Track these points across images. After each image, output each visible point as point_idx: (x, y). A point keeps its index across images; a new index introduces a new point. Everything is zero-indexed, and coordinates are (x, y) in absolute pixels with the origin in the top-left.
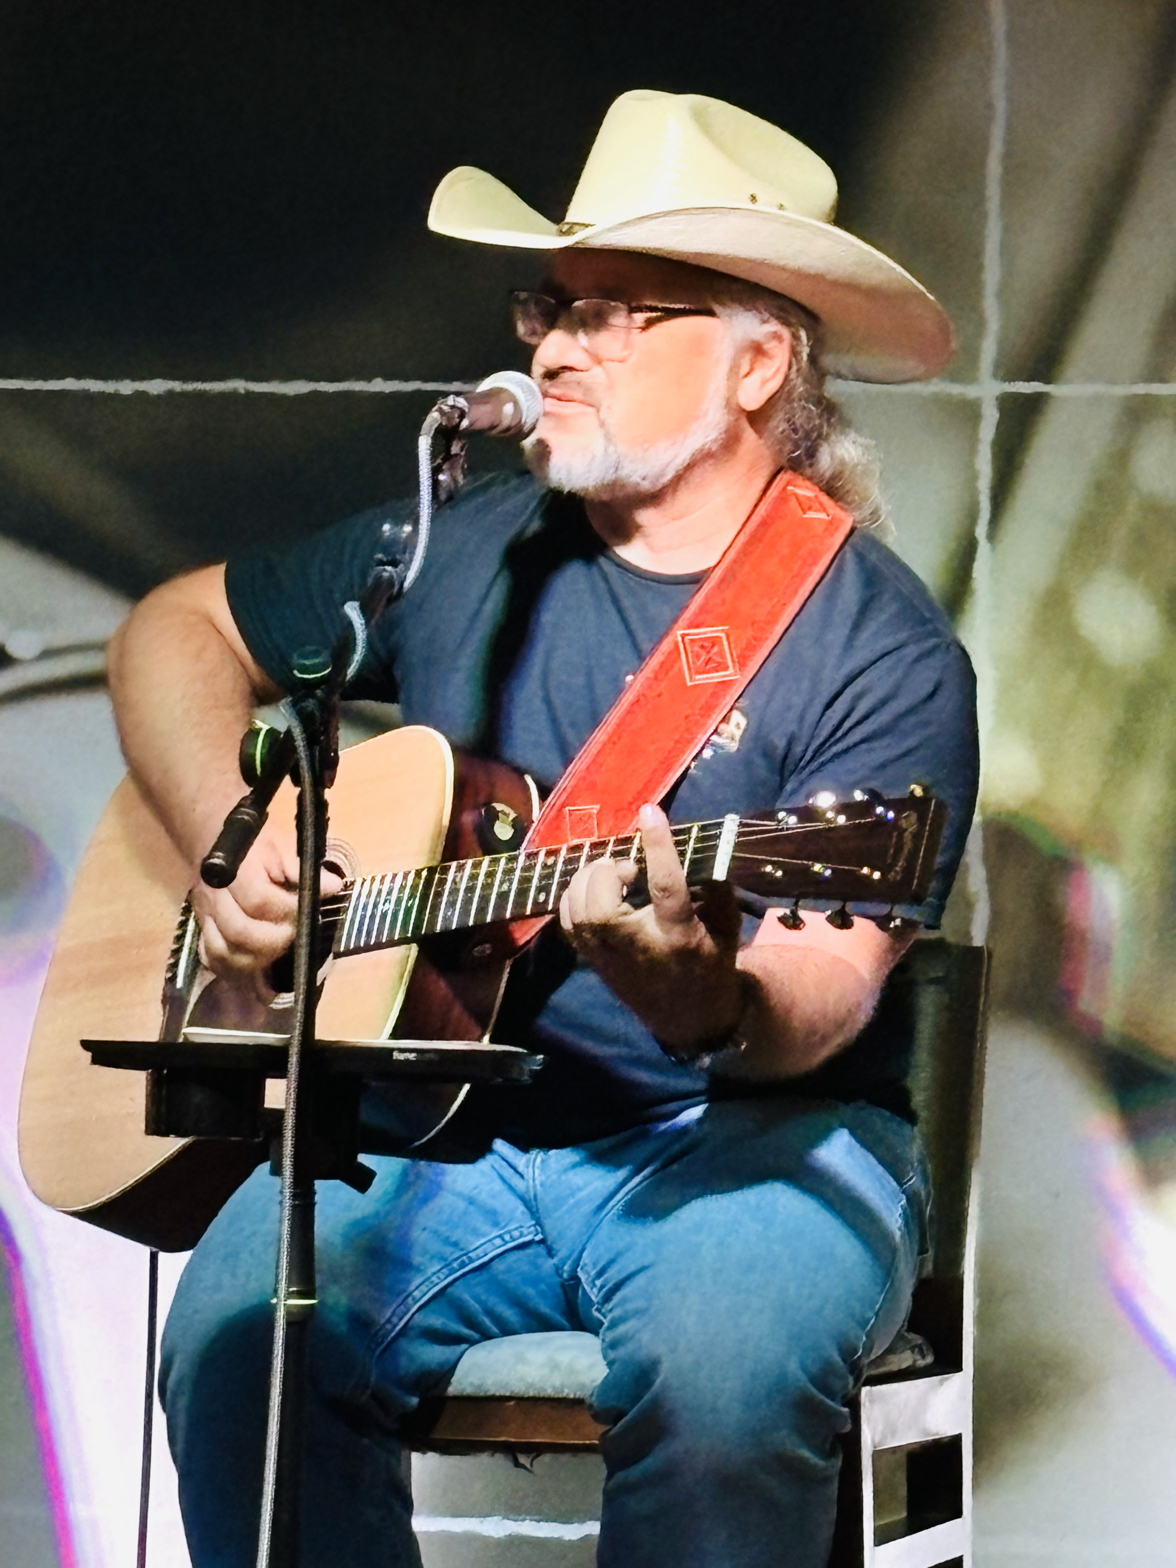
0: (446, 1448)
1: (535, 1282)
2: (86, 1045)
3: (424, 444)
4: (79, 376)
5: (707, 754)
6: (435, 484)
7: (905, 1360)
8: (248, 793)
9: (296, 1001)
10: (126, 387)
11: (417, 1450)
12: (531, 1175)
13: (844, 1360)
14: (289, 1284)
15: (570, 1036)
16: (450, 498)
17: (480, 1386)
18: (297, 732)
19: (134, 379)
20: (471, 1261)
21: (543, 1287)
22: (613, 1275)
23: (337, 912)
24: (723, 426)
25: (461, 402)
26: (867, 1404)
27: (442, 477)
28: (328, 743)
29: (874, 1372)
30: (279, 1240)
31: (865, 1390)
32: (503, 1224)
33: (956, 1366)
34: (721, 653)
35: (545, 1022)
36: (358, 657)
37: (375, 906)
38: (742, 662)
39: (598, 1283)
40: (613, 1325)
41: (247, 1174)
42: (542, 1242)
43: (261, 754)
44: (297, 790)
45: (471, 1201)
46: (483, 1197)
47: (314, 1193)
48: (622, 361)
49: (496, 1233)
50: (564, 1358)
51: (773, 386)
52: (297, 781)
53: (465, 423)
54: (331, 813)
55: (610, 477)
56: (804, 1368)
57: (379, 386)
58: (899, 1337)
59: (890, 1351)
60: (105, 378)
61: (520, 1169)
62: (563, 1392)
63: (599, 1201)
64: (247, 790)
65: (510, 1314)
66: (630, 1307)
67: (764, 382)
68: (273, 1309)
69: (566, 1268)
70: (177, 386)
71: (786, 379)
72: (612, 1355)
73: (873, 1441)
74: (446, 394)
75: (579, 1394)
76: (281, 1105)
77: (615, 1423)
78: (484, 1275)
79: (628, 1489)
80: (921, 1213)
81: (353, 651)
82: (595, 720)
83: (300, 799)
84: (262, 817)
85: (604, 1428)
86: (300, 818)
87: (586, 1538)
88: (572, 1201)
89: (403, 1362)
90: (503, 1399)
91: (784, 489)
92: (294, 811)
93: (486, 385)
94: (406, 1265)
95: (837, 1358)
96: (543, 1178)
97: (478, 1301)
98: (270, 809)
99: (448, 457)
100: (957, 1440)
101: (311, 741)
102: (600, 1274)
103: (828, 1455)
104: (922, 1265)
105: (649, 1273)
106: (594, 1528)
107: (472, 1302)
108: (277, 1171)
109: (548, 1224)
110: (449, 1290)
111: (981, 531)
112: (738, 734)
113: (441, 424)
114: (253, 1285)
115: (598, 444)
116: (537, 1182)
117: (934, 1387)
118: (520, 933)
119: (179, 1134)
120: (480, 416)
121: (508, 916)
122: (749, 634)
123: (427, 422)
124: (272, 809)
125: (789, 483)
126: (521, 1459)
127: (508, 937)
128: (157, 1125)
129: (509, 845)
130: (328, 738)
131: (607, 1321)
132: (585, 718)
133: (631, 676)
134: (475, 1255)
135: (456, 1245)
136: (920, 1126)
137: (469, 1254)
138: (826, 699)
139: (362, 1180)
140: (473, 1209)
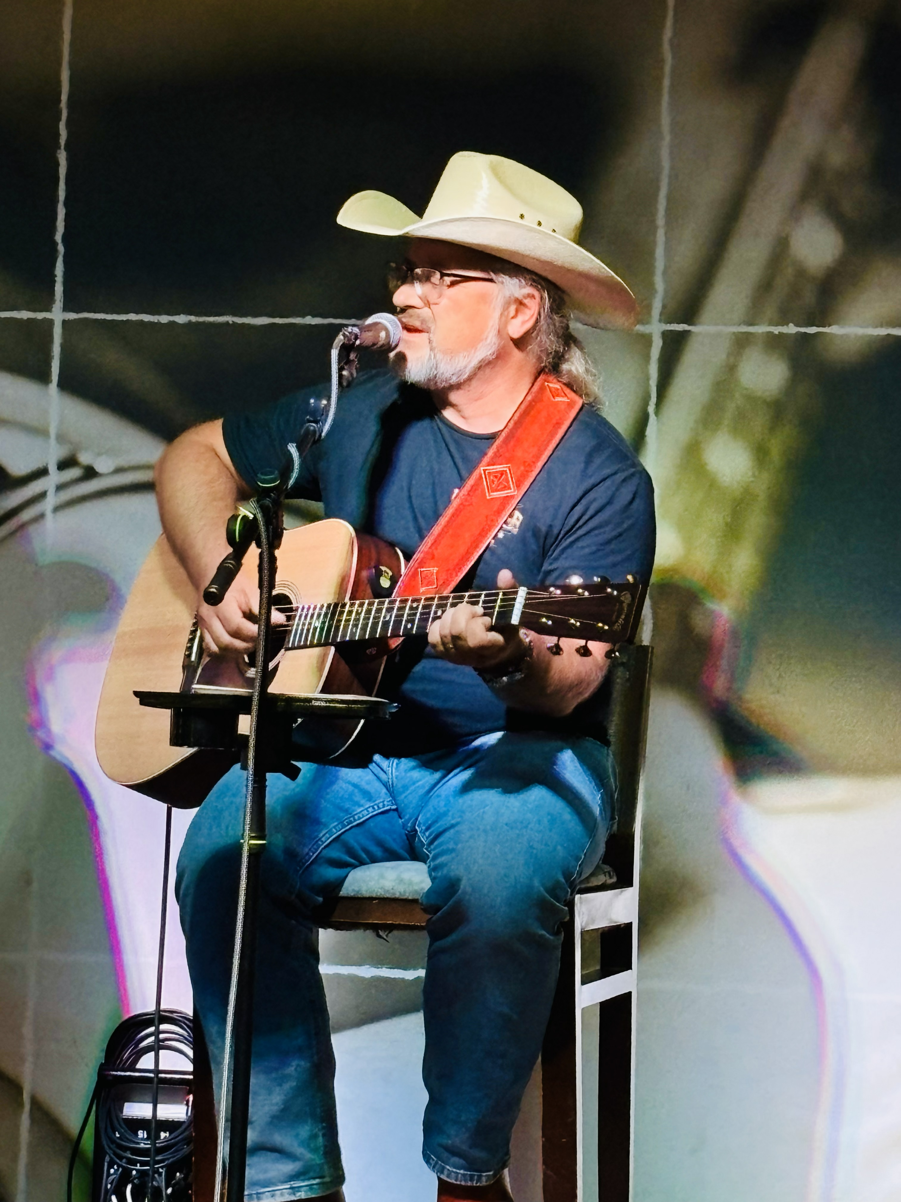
0: (338, 927)
1: (390, 832)
2: (136, 694)
3: (334, 354)
4: (137, 313)
5: (501, 535)
6: (340, 376)
7: (601, 879)
8: (231, 552)
10: (164, 319)
11: (322, 928)
12: (390, 771)
13: (566, 881)
14: (251, 830)
16: (349, 384)
17: (358, 892)
18: (259, 516)
19: (169, 314)
20: (355, 820)
21: (396, 836)
22: (435, 829)
24: (497, 346)
25: (356, 330)
26: (579, 905)
27: (345, 373)
28: (277, 524)
29: (583, 886)
31: (577, 897)
32: (374, 799)
33: (629, 883)
34: (508, 482)
36: (295, 475)
37: (310, 623)
39: (427, 834)
40: (435, 858)
42: (396, 810)
43: (239, 530)
44: (260, 550)
45: (355, 786)
46: (363, 784)
47: (266, 780)
49: (370, 805)
50: (406, 876)
51: (529, 324)
52: (259, 545)
53: (358, 342)
54: (279, 563)
56: (543, 885)
57: (310, 320)
58: (598, 867)
59: (592, 875)
61: (385, 769)
62: (405, 895)
63: (427, 788)
64: (230, 550)
65: (378, 852)
66: (444, 847)
67: (524, 323)
68: (241, 846)
69: (409, 825)
70: (193, 319)
71: (537, 320)
72: (434, 874)
73: (581, 926)
74: (347, 326)
75: (416, 897)
76: (247, 733)
77: (435, 914)
78: (362, 829)
79: (443, 951)
80: (612, 797)
82: (437, 517)
83: (261, 555)
84: (238, 567)
85: (429, 916)
86: (261, 568)
87: (417, 979)
88: (413, 788)
89: (314, 878)
90: (371, 899)
91: (543, 384)
92: (257, 562)
93: (370, 321)
94: (317, 822)
95: (563, 880)
96: (397, 774)
97: (359, 844)
98: (243, 561)
99: (348, 362)
100: (629, 925)
101: (267, 523)
102: (428, 829)
103: (557, 934)
104: (611, 826)
105: (456, 829)
107: (355, 844)
108: (245, 767)
109: (400, 798)
110: (343, 837)
111: (651, 409)
112: (518, 524)
113: (344, 344)
115: (426, 354)
116: (394, 775)
117: (617, 895)
118: (395, 643)
119: (189, 746)
120: (367, 338)
121: (389, 635)
122: (522, 468)
123: (336, 341)
124: (244, 561)
125: (545, 381)
126: (381, 933)
127: (387, 645)
128: (177, 740)
129: (388, 593)
130: (277, 521)
131: (431, 856)
132: (430, 513)
133: (456, 491)
134: (356, 817)
135: (347, 811)
136: (612, 748)
137: (353, 816)
138: (571, 504)
139: (293, 773)
140: (356, 791)
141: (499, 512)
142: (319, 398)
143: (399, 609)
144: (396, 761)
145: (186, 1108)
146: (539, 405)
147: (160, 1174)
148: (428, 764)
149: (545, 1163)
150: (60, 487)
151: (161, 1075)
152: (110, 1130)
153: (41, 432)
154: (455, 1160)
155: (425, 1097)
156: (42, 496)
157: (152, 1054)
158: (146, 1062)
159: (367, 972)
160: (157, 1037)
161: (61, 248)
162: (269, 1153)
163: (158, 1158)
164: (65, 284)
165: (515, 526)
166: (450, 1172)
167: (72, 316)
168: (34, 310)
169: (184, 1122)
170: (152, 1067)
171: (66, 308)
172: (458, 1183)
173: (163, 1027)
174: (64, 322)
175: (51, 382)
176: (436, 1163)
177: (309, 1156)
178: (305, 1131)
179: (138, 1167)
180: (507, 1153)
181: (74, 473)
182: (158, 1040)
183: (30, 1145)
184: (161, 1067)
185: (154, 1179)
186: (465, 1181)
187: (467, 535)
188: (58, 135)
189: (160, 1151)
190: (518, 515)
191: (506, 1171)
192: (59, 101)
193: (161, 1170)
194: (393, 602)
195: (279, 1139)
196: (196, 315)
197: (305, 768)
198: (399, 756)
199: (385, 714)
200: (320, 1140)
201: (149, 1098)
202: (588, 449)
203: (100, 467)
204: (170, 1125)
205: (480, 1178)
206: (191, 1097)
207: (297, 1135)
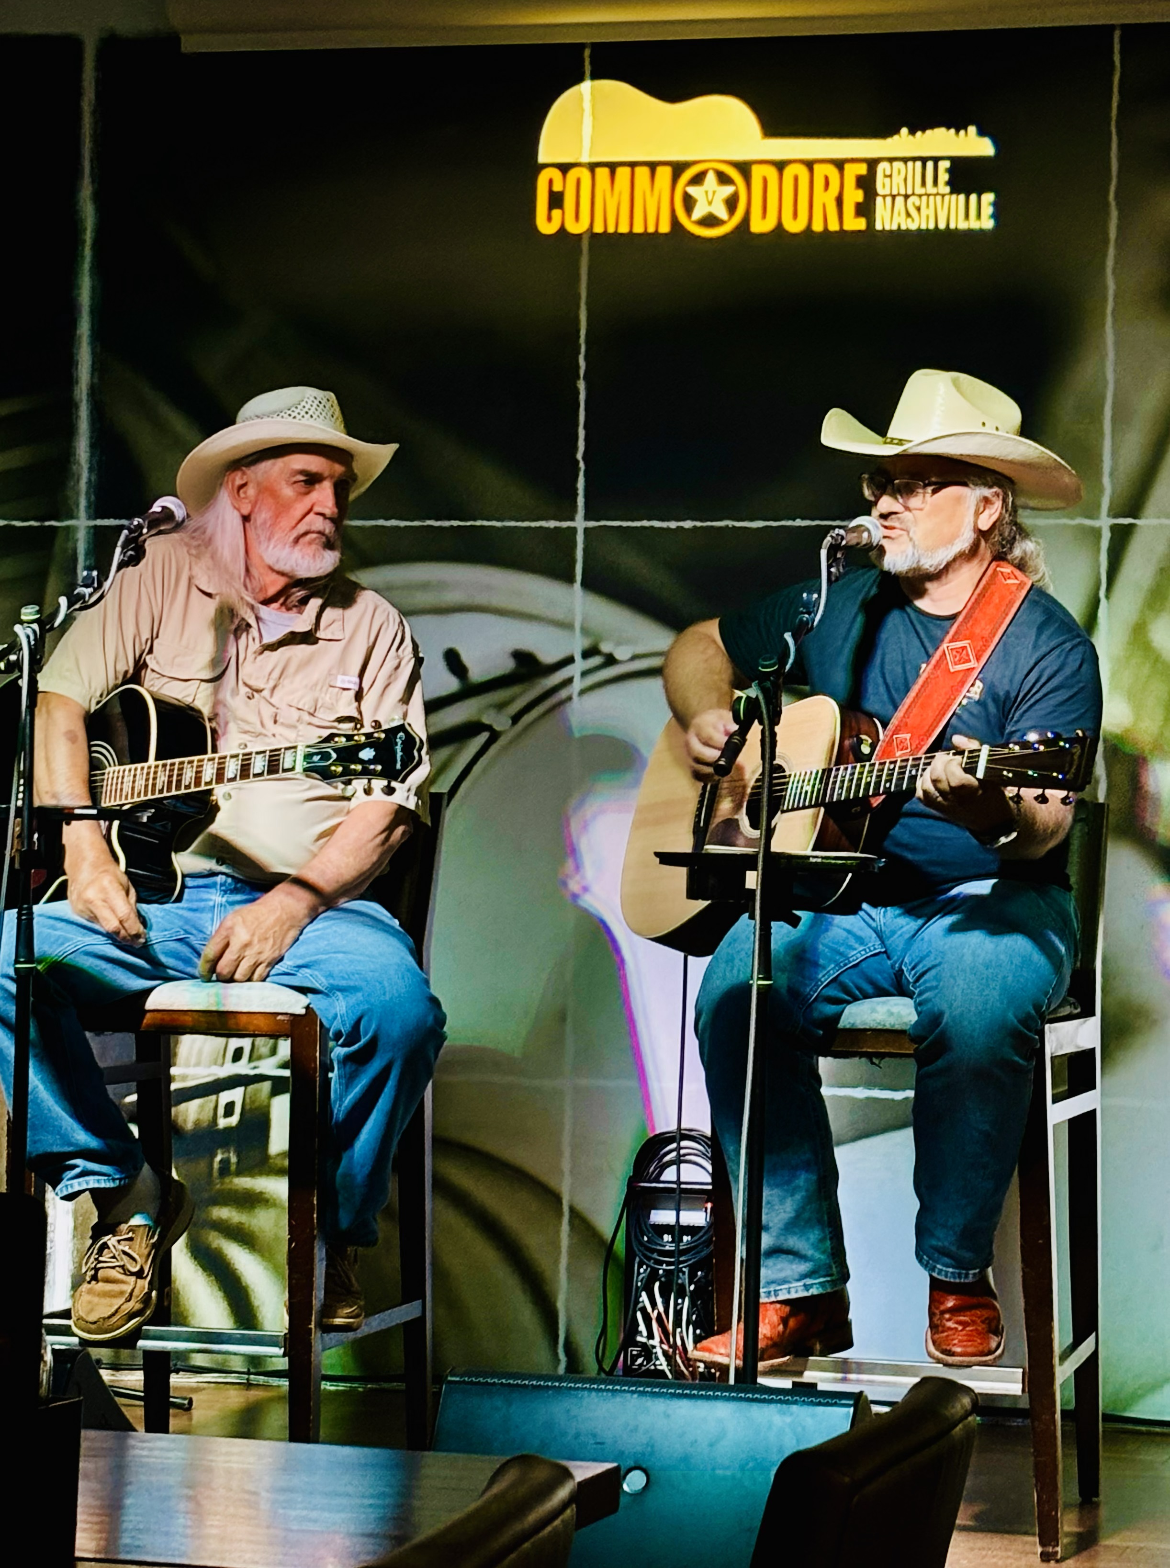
0: (836, 1055)
1: (880, 972)
2: (657, 854)
3: (824, 553)
4: (649, 520)
5: (965, 702)
6: (829, 573)
7: (1066, 1010)
8: (737, 728)
9: (761, 834)
10: (673, 525)
11: (822, 1056)
12: (877, 918)
13: (1036, 1012)
14: (759, 973)
15: (898, 851)
16: (837, 579)
17: (853, 1024)
18: (761, 698)
19: (676, 521)
20: (850, 962)
21: (885, 975)
22: (920, 969)
23: (782, 790)
24: (971, 541)
25: (842, 532)
27: (833, 570)
28: (776, 704)
29: (1052, 1016)
30: (754, 952)
31: (1047, 1026)
32: (865, 944)
33: (1092, 1013)
34: (968, 655)
35: (887, 844)
36: (791, 660)
37: (802, 788)
38: (978, 659)
39: (913, 972)
40: (920, 994)
41: (736, 919)
42: (885, 952)
43: (743, 709)
44: (761, 727)
45: (849, 932)
46: (855, 930)
47: (770, 928)
48: (921, 510)
49: (862, 948)
50: (895, 1010)
51: (995, 517)
52: (761, 722)
53: (844, 543)
54: (778, 738)
55: (915, 565)
56: (1016, 1017)
57: (799, 523)
59: (1061, 1006)
60: (663, 520)
61: (874, 917)
63: (912, 933)
64: (736, 726)
65: (869, 989)
66: (928, 985)
67: (991, 516)
68: (751, 985)
69: (896, 965)
70: (698, 524)
71: (1001, 513)
72: (919, 1009)
73: (1051, 1051)
74: (834, 528)
75: (904, 1028)
76: (754, 887)
77: (921, 1043)
78: (856, 970)
79: (928, 1075)
81: (788, 656)
82: (907, 690)
83: (763, 732)
84: (743, 741)
85: (916, 1046)
86: (763, 741)
87: (906, 1099)
88: (899, 933)
89: (816, 1014)
90: (865, 1030)
91: (995, 570)
92: (760, 737)
93: (854, 523)
94: (816, 965)
95: (1033, 1012)
96: (885, 920)
97: (853, 983)
99: (836, 560)
100: (1093, 1050)
101: (768, 702)
102: (913, 968)
103: (1028, 1059)
104: (1075, 963)
105: (938, 968)
106: (911, 1094)
107: (851, 984)
108: (752, 917)
109: (888, 943)
110: (839, 977)
111: (1102, 594)
112: (979, 691)
113: (831, 544)
114: (742, 976)
115: (910, 550)
116: (882, 922)
117: (1081, 1024)
118: (876, 802)
119: (703, 899)
120: (851, 539)
121: (870, 793)
122: (981, 643)
123: (825, 542)
124: (748, 737)
125: (998, 566)
126: (874, 1060)
127: (870, 804)
128: (692, 894)
129: (869, 757)
130: (777, 701)
131: (917, 992)
132: (902, 688)
133: (924, 666)
134: (851, 959)
135: (841, 954)
136: (1073, 893)
137: (848, 959)
138: (1025, 672)
139: (794, 922)
140: (850, 936)
141: (963, 683)
142: (810, 593)
143: (878, 771)
144: (883, 910)
145: (704, 1214)
146: (993, 587)
147: (684, 1273)
148: (910, 912)
149: (1023, 1260)
150: (584, 674)
151: (683, 1186)
152: (639, 1234)
153: (566, 626)
154: (946, 1260)
155: (916, 1205)
156: (569, 681)
157: (674, 1167)
158: (670, 1174)
159: (861, 1093)
160: (679, 1153)
161: (582, 465)
162: (784, 1256)
163: (681, 1259)
164: (586, 496)
165: (976, 693)
166: (940, 1271)
167: (592, 524)
168: (560, 521)
169: (703, 1227)
170: (675, 1179)
171: (587, 518)
172: (948, 1280)
173: (684, 1143)
174: (586, 530)
175: (575, 581)
176: (928, 1262)
177: (817, 1255)
178: (814, 1235)
179: (664, 1266)
180: (991, 1253)
181: (596, 661)
182: (679, 1155)
183: (570, 1247)
184: (682, 1179)
185: (678, 1277)
186: (955, 1278)
187: (935, 704)
188: (578, 367)
189: (683, 1252)
190: (979, 684)
191: (990, 1269)
192: (579, 337)
193: (684, 1269)
194: (874, 765)
195: (793, 1242)
196: (701, 521)
197: (805, 916)
198: (885, 905)
199: (874, 868)
200: (828, 1243)
201: (673, 1205)
202: (1038, 622)
203: (619, 655)
204: (691, 1230)
205: (967, 1276)
206: (709, 1205)
207: (808, 1239)
